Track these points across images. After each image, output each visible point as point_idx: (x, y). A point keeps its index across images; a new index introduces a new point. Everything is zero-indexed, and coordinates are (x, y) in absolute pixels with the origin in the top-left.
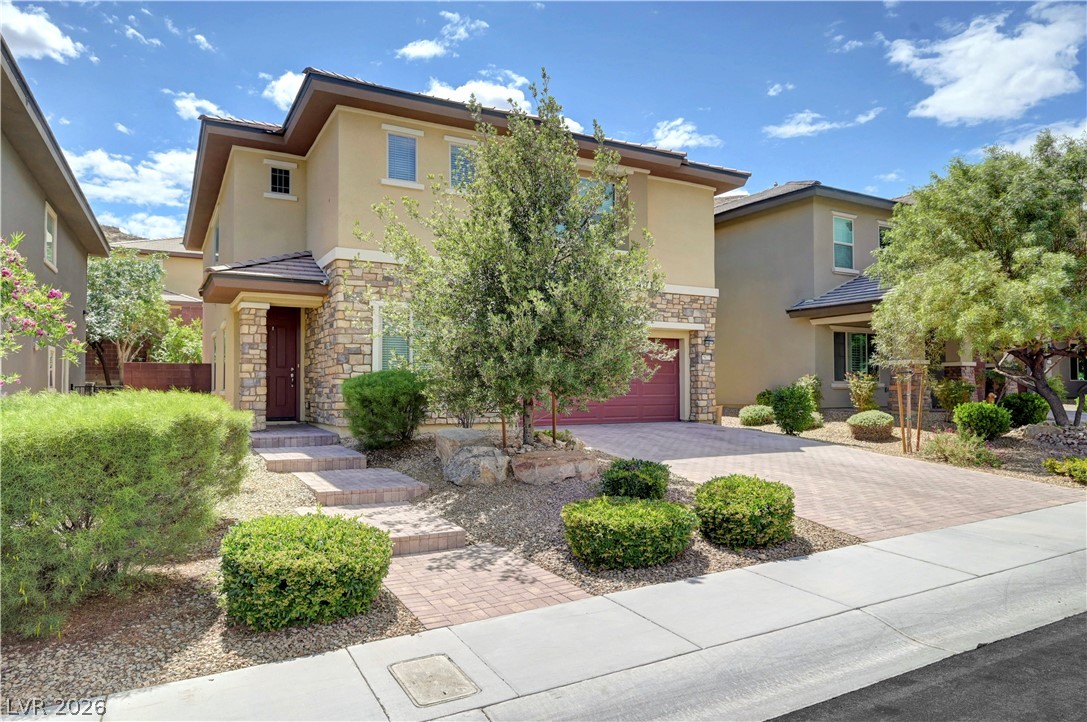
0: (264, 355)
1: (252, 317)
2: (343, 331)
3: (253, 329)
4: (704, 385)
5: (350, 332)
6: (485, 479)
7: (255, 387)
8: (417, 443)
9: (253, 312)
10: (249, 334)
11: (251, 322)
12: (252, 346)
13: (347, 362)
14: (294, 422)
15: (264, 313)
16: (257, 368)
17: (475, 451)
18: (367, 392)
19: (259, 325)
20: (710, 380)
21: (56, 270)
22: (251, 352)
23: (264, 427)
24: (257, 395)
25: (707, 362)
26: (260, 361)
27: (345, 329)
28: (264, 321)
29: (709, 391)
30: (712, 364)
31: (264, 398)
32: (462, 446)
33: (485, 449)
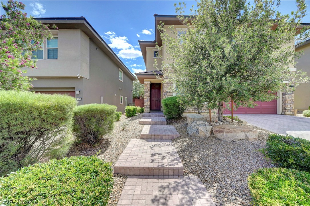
0: (149, 94)
1: (146, 85)
2: (165, 87)
3: (147, 88)
4: (289, 102)
5: (167, 87)
6: (201, 135)
7: (147, 102)
8: (183, 118)
9: (147, 84)
10: (146, 89)
11: (146, 86)
12: (146, 92)
13: (167, 95)
14: (159, 111)
15: (149, 84)
16: (147, 97)
17: (198, 123)
18: (167, 102)
19: (148, 87)
20: (292, 100)
21: (123, 82)
22: (146, 93)
23: (149, 112)
24: (147, 104)
25: (290, 94)
26: (148, 96)
27: (166, 86)
28: (149, 86)
29: (291, 104)
30: (293, 95)
31: (149, 105)
32: (194, 120)
33: (202, 122)
